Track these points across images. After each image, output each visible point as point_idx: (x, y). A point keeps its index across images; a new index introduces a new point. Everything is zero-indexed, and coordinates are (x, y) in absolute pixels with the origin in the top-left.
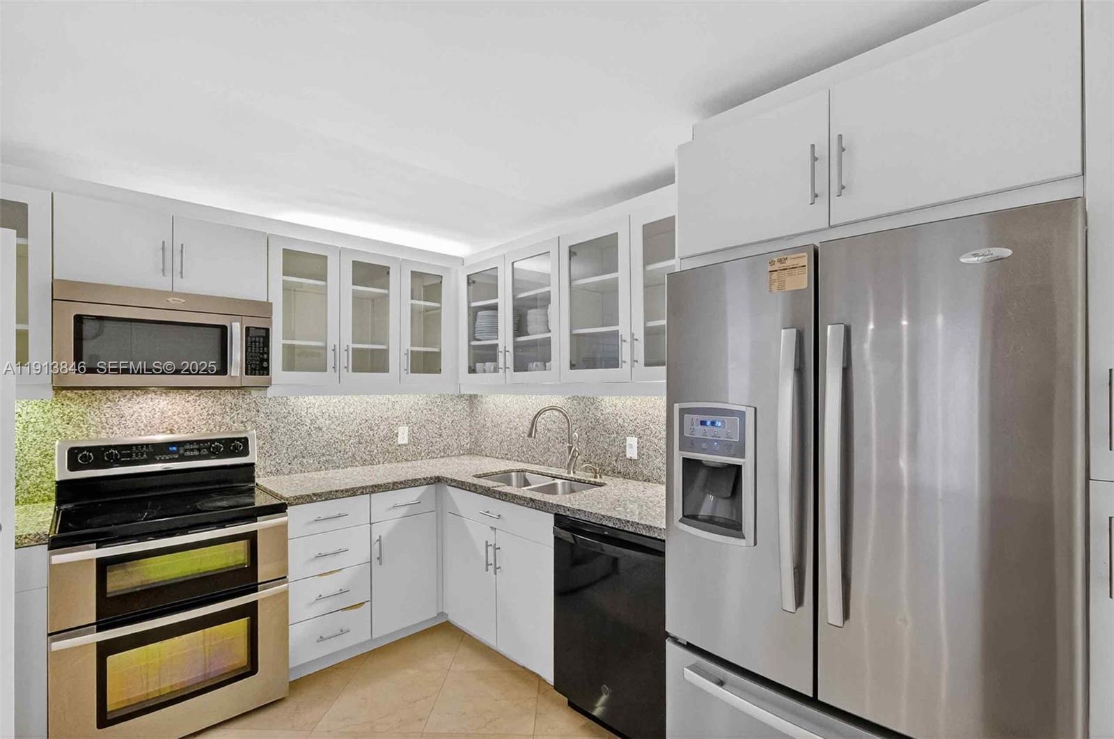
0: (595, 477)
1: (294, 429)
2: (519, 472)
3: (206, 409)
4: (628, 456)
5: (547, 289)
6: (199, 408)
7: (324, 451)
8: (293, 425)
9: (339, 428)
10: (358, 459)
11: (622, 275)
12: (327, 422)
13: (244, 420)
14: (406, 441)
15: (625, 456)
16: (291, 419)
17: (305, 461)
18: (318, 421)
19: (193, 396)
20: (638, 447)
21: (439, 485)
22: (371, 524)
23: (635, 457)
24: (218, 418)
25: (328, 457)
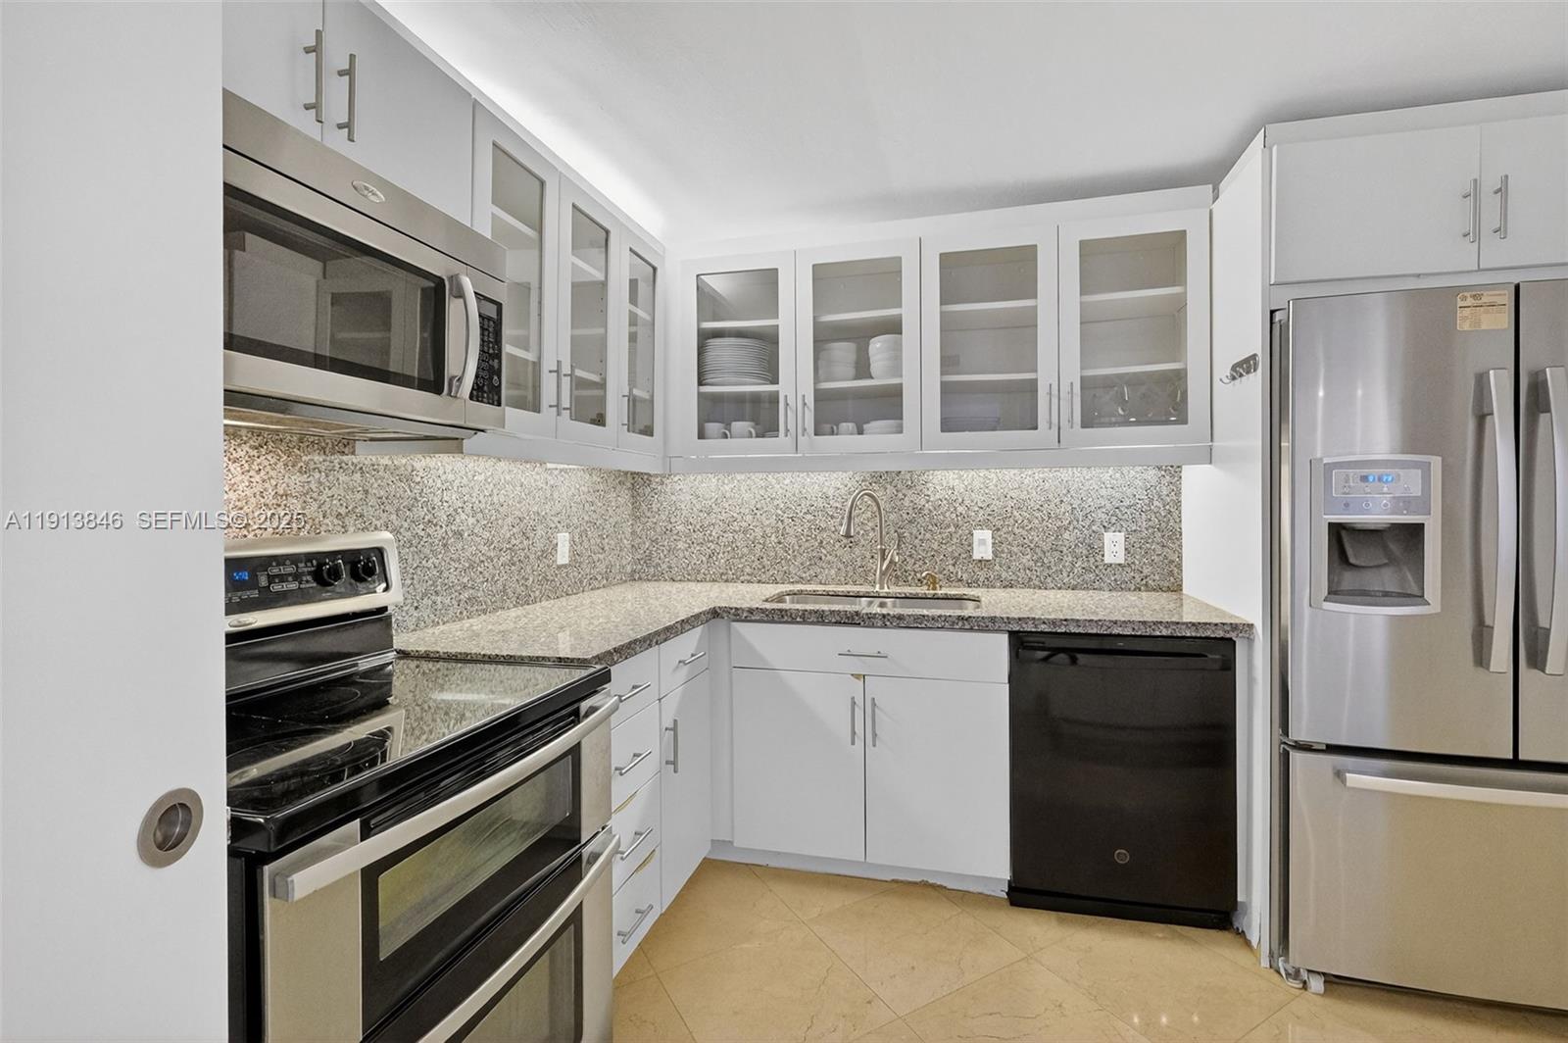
0: (934, 589)
1: (422, 533)
2: (795, 594)
3: (274, 482)
4: (977, 556)
5: (893, 312)
6: (257, 478)
7: (465, 580)
8: (422, 526)
9: (486, 535)
10: (511, 594)
11: (1044, 302)
12: (471, 521)
13: (343, 511)
14: (566, 561)
15: (971, 556)
16: (420, 512)
17: (439, 599)
18: (457, 517)
19: (246, 448)
20: (993, 544)
21: (720, 624)
22: (660, 700)
23: (989, 556)
24: (296, 505)
25: (471, 591)
